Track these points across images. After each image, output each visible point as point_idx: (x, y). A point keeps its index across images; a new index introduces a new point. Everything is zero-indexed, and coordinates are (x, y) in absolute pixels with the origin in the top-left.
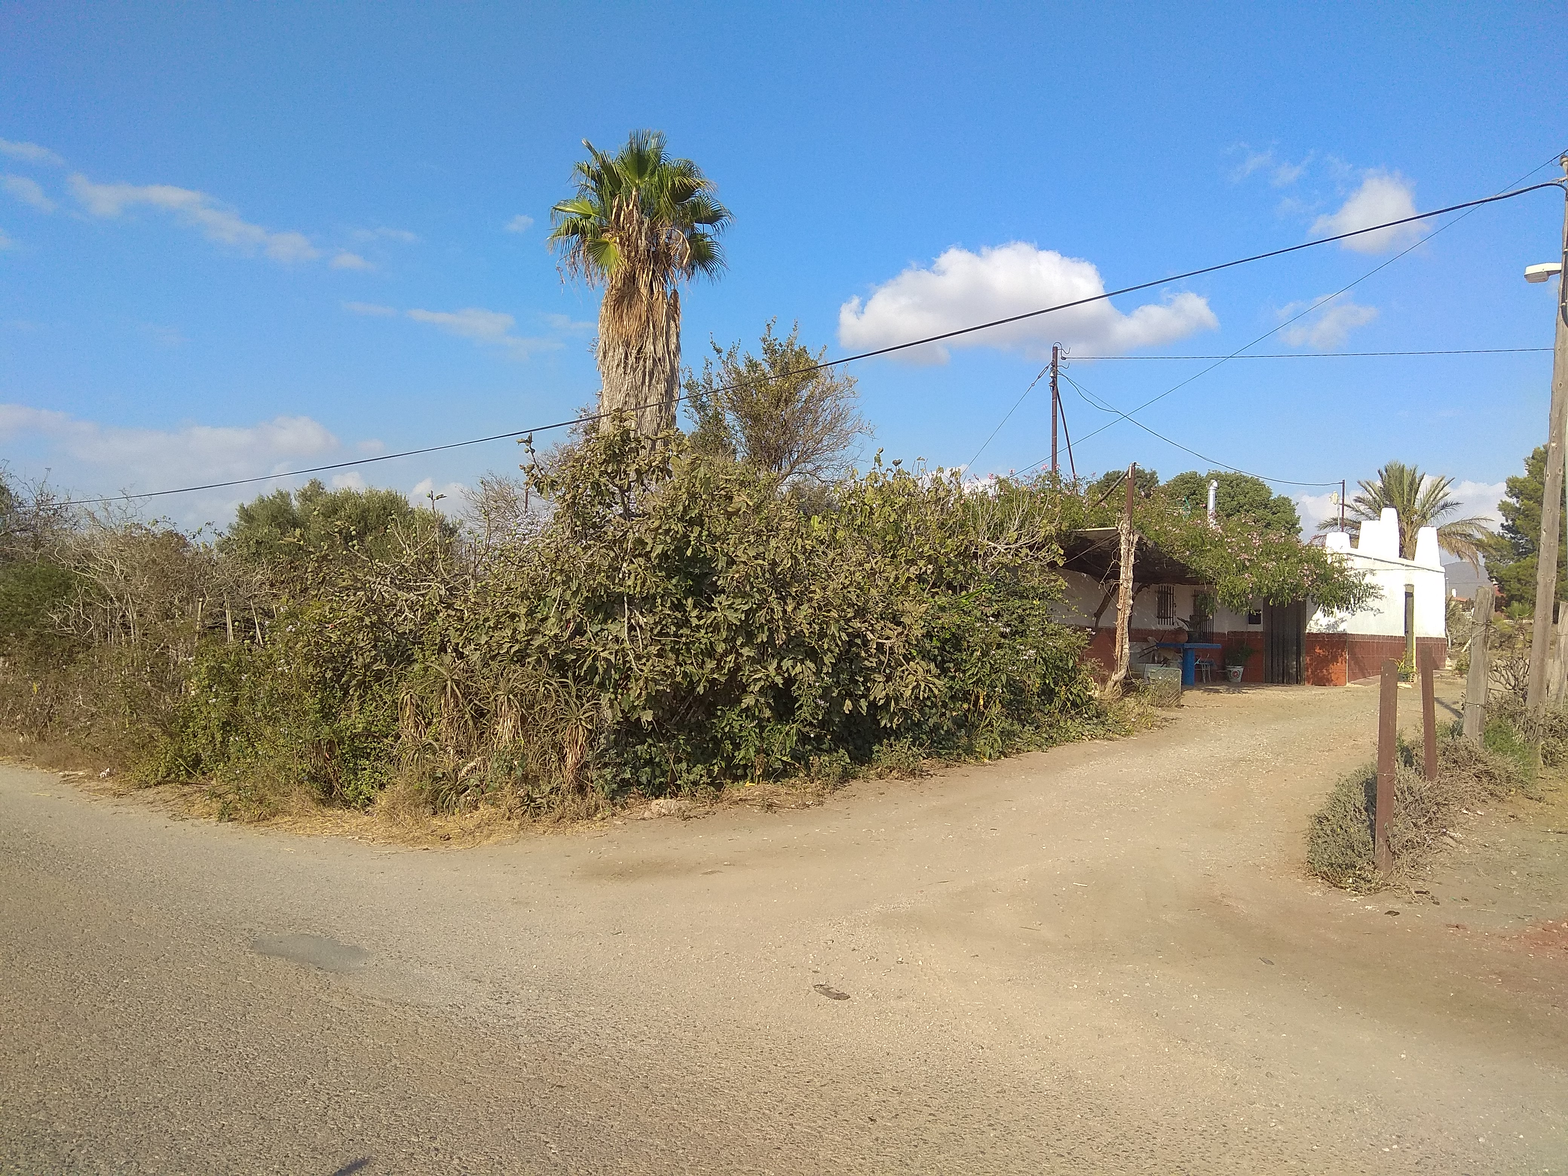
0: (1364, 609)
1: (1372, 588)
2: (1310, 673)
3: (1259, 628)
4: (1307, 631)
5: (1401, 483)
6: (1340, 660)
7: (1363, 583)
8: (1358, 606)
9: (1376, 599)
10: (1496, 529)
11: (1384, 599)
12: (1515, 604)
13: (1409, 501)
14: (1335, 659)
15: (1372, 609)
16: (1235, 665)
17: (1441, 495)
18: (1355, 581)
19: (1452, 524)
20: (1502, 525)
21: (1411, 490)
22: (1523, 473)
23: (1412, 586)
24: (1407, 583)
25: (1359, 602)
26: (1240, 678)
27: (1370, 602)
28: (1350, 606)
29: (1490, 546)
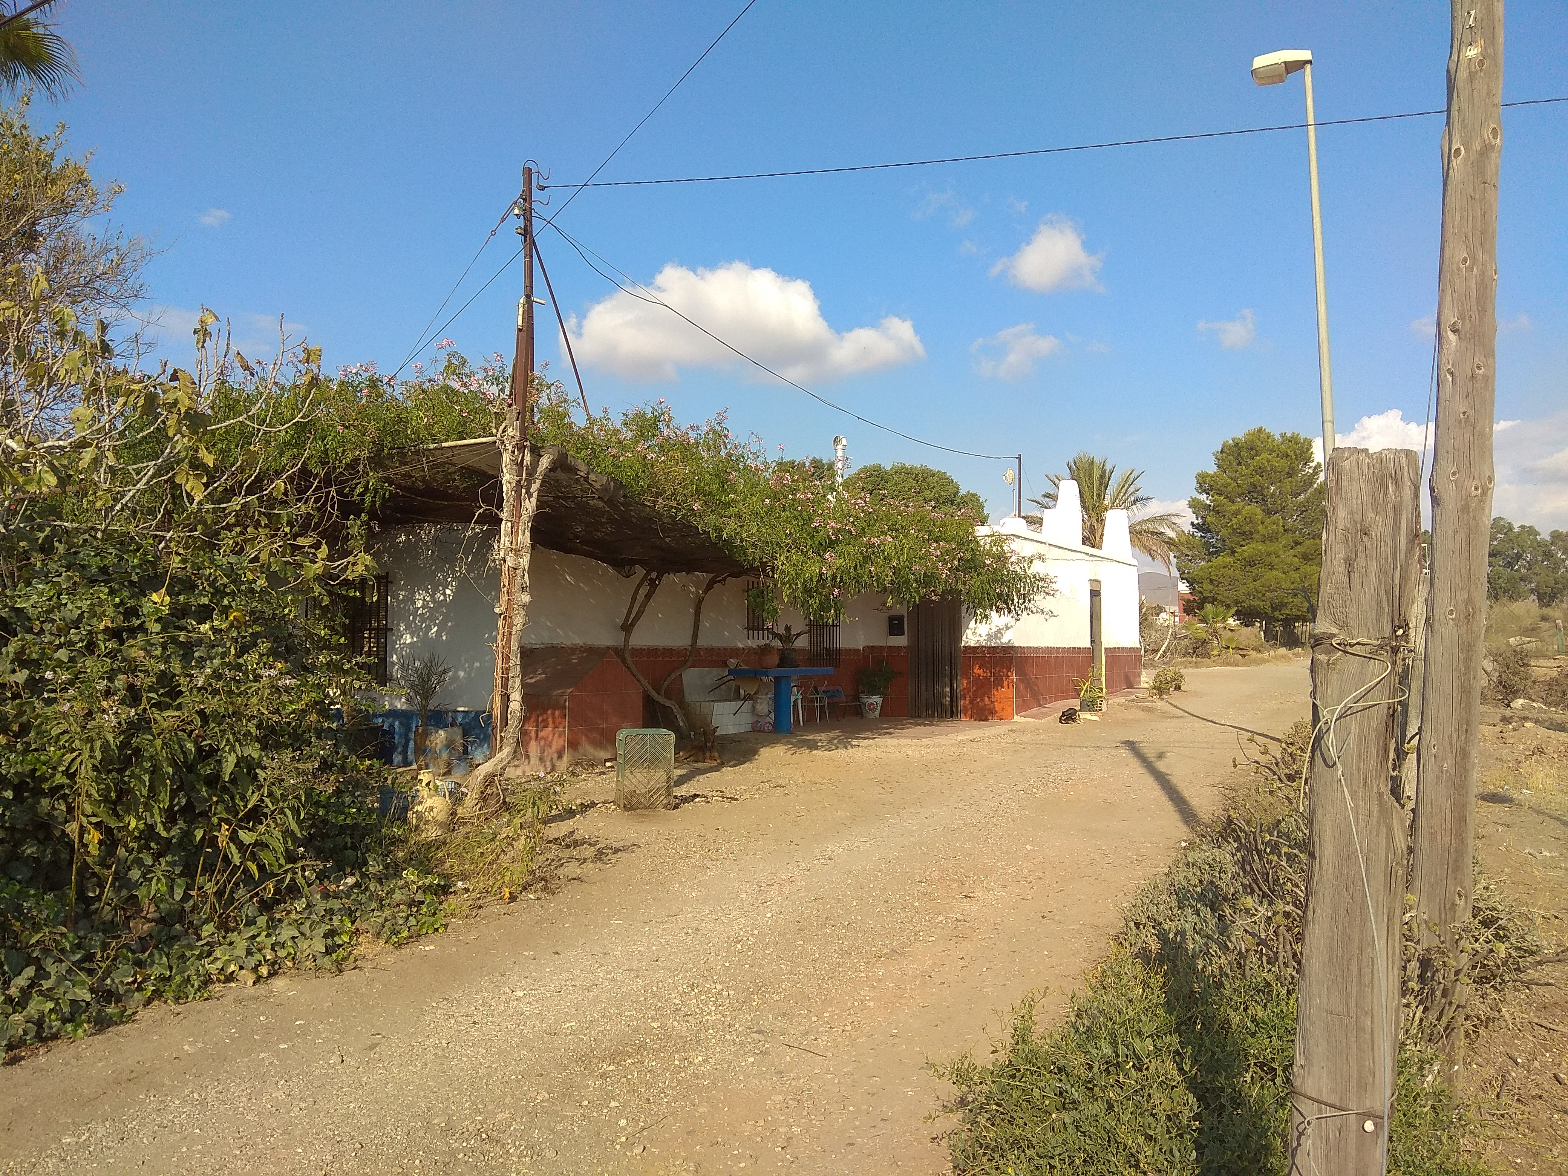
0: (1032, 612)
1: (1042, 579)
2: (967, 702)
3: (901, 641)
4: (963, 644)
5: (1091, 476)
6: (1005, 683)
7: (1029, 572)
8: (1023, 607)
9: (1047, 597)
10: (1188, 529)
11: (1058, 594)
12: (1209, 607)
13: (1099, 496)
14: (999, 683)
15: (1042, 612)
16: (872, 693)
17: (1131, 489)
18: (1019, 570)
19: (1143, 521)
20: (1192, 524)
21: (1101, 484)
22: (1212, 468)
23: (1099, 582)
24: (1093, 578)
25: (1024, 602)
26: (878, 712)
27: (1040, 600)
28: (1013, 607)
29: (1182, 544)
